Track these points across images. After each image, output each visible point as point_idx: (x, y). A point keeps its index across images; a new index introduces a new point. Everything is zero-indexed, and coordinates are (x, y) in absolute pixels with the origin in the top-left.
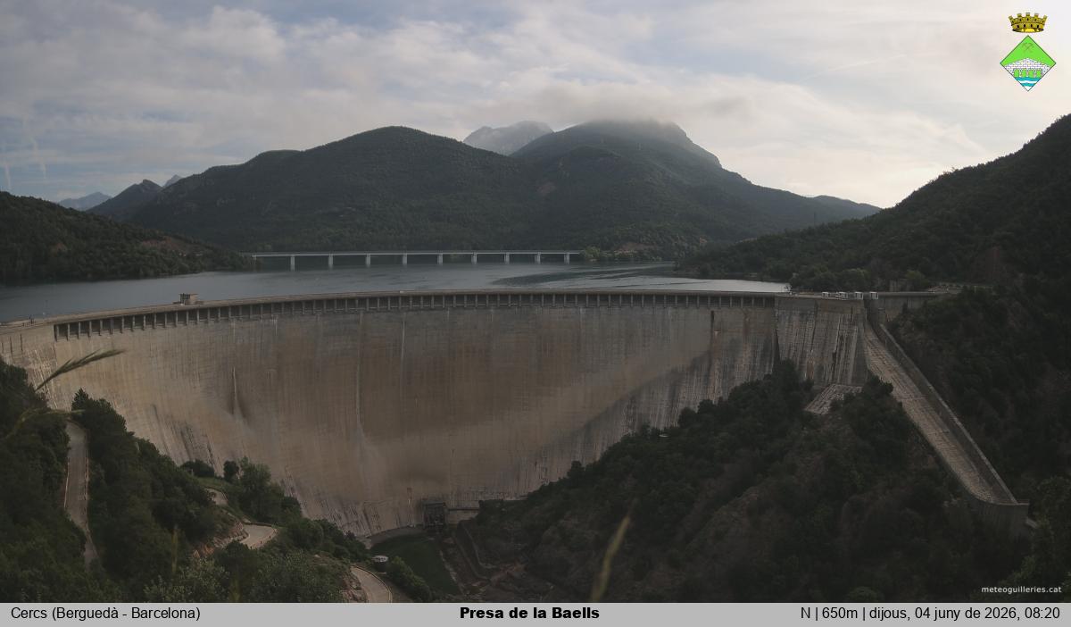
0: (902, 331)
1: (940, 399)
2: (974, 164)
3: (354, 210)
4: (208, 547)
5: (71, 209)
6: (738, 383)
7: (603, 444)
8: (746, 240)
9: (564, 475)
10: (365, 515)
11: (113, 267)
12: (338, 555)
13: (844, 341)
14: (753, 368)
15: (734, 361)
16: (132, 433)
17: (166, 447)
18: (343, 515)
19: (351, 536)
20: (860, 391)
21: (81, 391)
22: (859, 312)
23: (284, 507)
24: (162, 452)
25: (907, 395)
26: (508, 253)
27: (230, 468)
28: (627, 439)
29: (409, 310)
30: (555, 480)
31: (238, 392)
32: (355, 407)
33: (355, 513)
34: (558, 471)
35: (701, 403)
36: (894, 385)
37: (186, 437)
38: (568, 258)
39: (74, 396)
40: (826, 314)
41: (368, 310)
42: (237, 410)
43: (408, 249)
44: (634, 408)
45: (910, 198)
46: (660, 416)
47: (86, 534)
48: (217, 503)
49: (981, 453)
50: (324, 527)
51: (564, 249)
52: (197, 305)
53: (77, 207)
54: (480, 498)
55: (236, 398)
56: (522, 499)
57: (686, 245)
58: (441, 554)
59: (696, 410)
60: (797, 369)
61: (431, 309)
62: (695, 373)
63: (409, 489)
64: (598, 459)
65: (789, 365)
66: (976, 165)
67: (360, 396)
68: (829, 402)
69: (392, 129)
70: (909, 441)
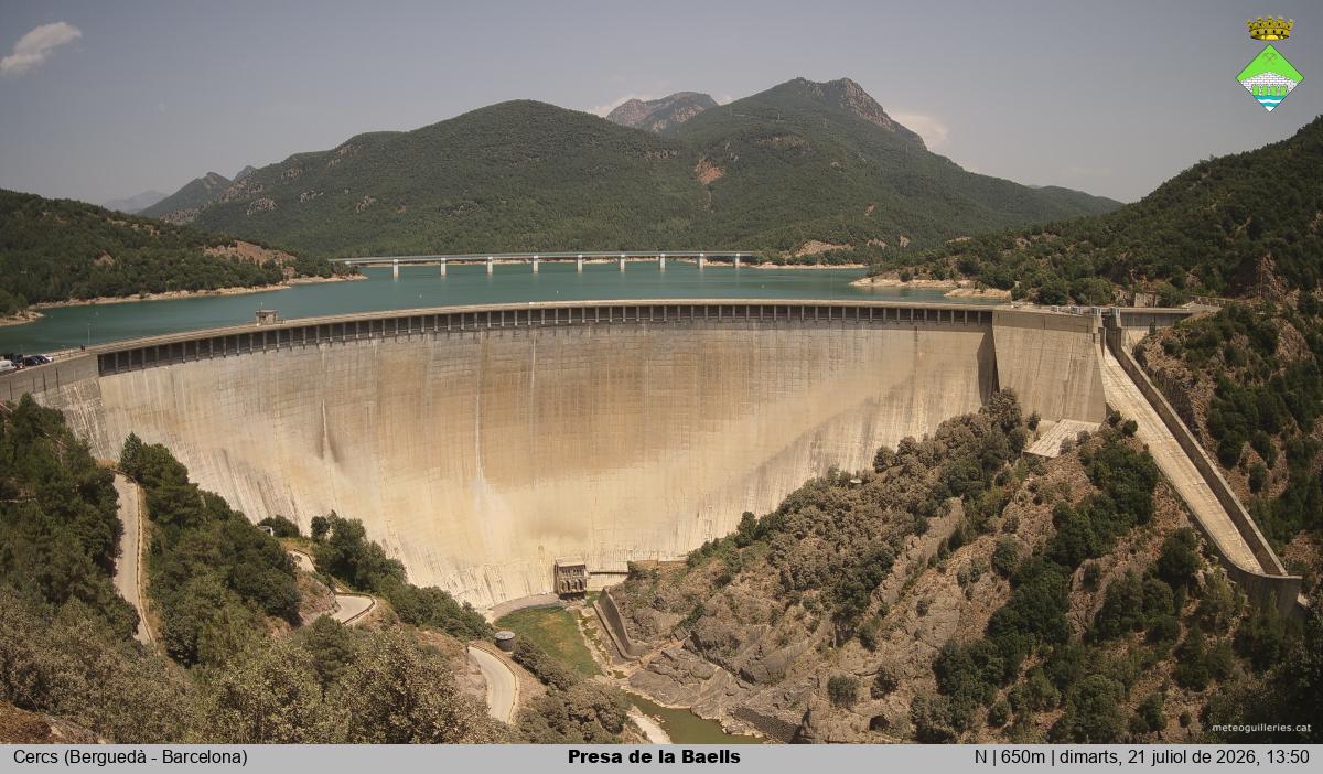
0: (1148, 356)
1: (1195, 443)
2: (1238, 152)
3: (472, 202)
4: (291, 623)
5: (117, 212)
6: (947, 417)
7: (781, 491)
8: (957, 240)
9: (733, 530)
10: (487, 581)
11: (173, 281)
12: (452, 631)
13: (1078, 367)
14: (967, 398)
15: (942, 390)
16: (197, 485)
17: (239, 503)
18: (458, 581)
19: (467, 606)
20: (1097, 430)
21: (132, 435)
22: (1096, 331)
23: (386, 572)
24: (234, 508)
25: (1155, 436)
26: (663, 255)
27: (319, 525)
28: (809, 484)
29: (540, 327)
30: (722, 535)
31: (329, 430)
32: (475, 447)
33: (474, 578)
34: (726, 525)
35: (902, 442)
36: (1139, 424)
37: (264, 487)
38: (737, 260)
39: (124, 441)
40: (1055, 333)
41: (489, 325)
42: (328, 454)
43: (539, 251)
44: (820, 447)
45: (1159, 191)
46: (851, 456)
47: (139, 613)
48: (303, 569)
49: (1244, 512)
50: (435, 597)
51: (732, 249)
52: (277, 326)
53: (125, 209)
54: (630, 558)
55: (326, 439)
56: (679, 559)
57: (883, 245)
58: (581, 629)
59: (896, 452)
60: (1020, 400)
61: (569, 325)
62: (895, 403)
63: (541, 548)
64: (775, 508)
65: (1011, 395)
66: (1240, 153)
67: (481, 433)
68: (1059, 443)
69: (518, 101)
70: (1156, 493)
